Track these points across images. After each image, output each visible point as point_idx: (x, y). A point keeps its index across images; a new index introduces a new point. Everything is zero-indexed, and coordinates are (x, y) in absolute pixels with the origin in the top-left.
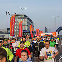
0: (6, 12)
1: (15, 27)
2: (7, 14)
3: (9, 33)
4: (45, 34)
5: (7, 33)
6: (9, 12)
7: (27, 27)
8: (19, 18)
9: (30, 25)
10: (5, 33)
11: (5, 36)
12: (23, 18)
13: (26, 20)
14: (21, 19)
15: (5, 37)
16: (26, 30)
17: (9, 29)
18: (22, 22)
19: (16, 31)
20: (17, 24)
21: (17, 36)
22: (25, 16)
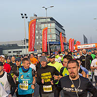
0: (22, 14)
1: (37, 37)
2: (23, 17)
3: (27, 47)
4: (83, 46)
5: (24, 47)
7: (54, 37)
8: (42, 23)
9: (60, 32)
10: (21, 47)
11: (21, 51)
12: (49, 22)
13: (53, 25)
14: (46, 25)
15: (21, 54)
16: (54, 41)
17: (27, 40)
19: (38, 43)
20: (39, 33)
21: (40, 51)
22: (52, 19)
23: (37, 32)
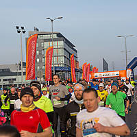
1: (38, 60)
2: (19, 32)
3: (24, 74)
4: (102, 74)
5: (20, 74)
6: (23, 28)
7: (62, 59)
8: (46, 40)
9: (70, 54)
10: (15, 74)
11: (15, 79)
12: (55, 40)
13: (61, 43)
14: (51, 43)
15: (15, 83)
16: (62, 66)
17: (24, 64)
18: (52, 49)
19: (38, 68)
20: (40, 54)
21: (42, 79)
22: (59, 35)
23: (38, 52)
